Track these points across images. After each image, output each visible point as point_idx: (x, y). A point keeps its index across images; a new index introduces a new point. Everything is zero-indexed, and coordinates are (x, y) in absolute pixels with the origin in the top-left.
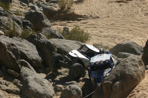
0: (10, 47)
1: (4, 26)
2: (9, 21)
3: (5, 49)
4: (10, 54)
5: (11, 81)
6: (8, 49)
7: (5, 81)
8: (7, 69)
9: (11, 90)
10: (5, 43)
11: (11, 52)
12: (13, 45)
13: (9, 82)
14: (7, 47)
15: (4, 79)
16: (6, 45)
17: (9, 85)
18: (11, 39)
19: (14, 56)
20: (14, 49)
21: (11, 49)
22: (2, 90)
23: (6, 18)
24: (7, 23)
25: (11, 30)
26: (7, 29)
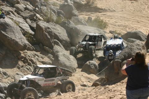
0: (46, 29)
1: (43, 13)
2: (47, 10)
3: (43, 31)
4: (46, 35)
5: (46, 56)
6: (45, 31)
7: (41, 55)
8: (43, 46)
9: (45, 62)
10: (43, 27)
11: (47, 34)
12: (48, 28)
13: (45, 56)
14: (44, 30)
15: (41, 53)
16: (44, 28)
17: (44, 58)
18: (48, 24)
19: (49, 37)
20: (50, 31)
21: (47, 31)
22: (39, 61)
23: (45, 7)
24: (45, 11)
25: (48, 17)
26: (46, 16)
